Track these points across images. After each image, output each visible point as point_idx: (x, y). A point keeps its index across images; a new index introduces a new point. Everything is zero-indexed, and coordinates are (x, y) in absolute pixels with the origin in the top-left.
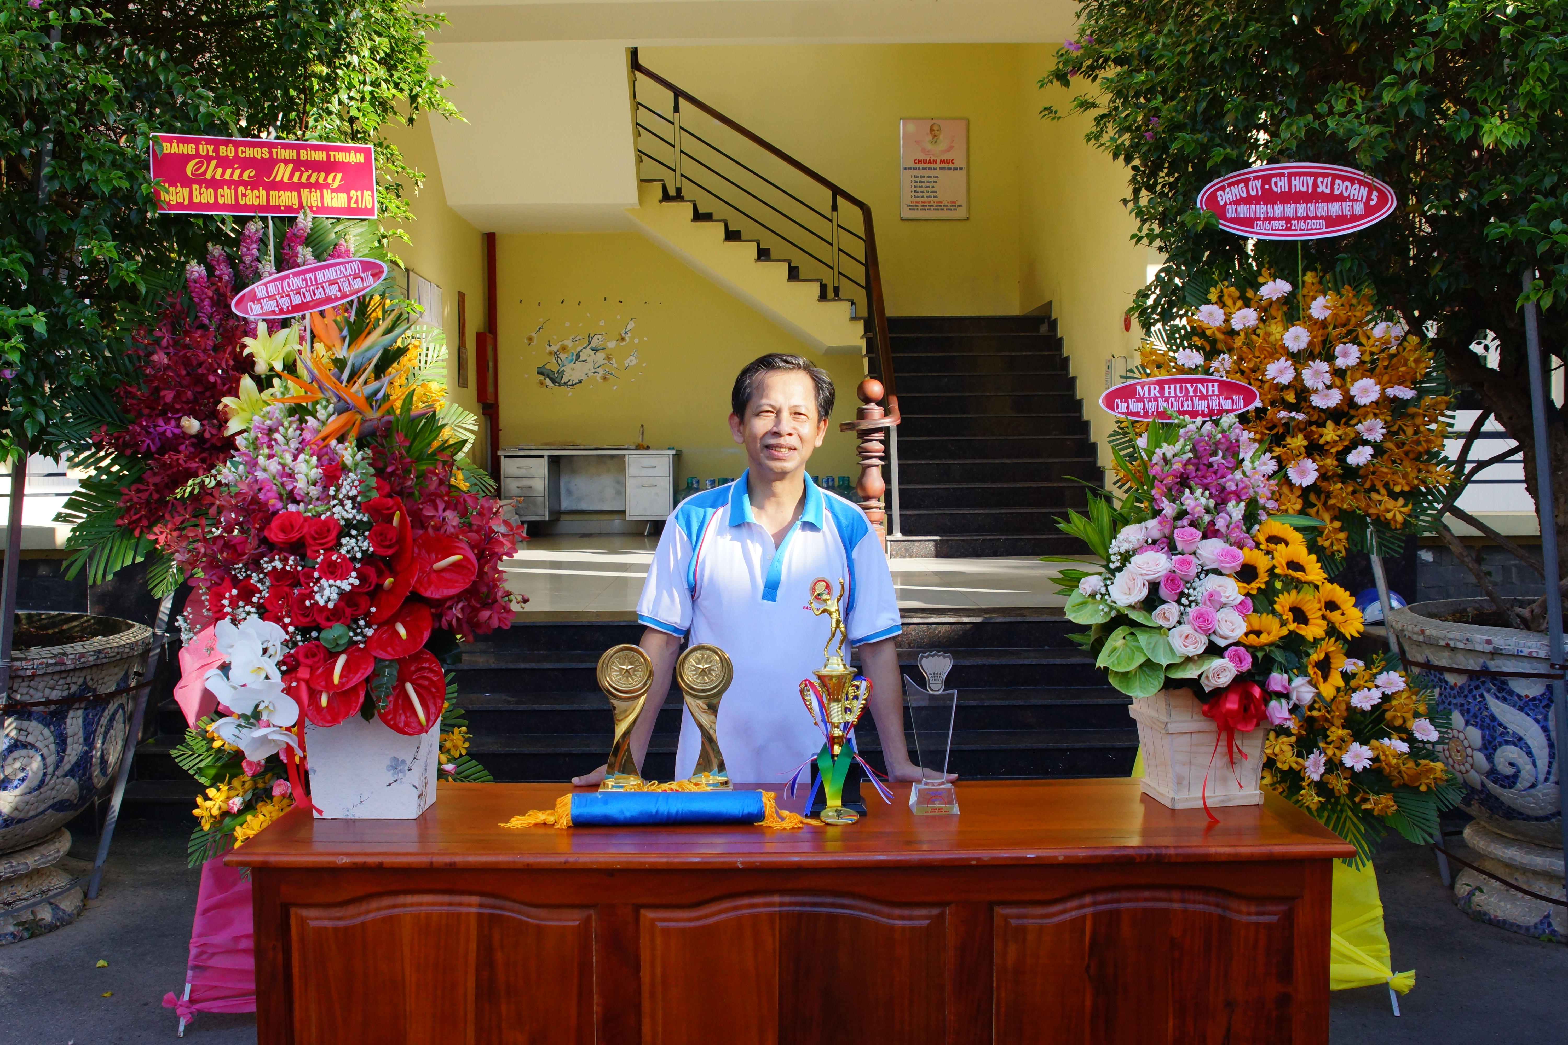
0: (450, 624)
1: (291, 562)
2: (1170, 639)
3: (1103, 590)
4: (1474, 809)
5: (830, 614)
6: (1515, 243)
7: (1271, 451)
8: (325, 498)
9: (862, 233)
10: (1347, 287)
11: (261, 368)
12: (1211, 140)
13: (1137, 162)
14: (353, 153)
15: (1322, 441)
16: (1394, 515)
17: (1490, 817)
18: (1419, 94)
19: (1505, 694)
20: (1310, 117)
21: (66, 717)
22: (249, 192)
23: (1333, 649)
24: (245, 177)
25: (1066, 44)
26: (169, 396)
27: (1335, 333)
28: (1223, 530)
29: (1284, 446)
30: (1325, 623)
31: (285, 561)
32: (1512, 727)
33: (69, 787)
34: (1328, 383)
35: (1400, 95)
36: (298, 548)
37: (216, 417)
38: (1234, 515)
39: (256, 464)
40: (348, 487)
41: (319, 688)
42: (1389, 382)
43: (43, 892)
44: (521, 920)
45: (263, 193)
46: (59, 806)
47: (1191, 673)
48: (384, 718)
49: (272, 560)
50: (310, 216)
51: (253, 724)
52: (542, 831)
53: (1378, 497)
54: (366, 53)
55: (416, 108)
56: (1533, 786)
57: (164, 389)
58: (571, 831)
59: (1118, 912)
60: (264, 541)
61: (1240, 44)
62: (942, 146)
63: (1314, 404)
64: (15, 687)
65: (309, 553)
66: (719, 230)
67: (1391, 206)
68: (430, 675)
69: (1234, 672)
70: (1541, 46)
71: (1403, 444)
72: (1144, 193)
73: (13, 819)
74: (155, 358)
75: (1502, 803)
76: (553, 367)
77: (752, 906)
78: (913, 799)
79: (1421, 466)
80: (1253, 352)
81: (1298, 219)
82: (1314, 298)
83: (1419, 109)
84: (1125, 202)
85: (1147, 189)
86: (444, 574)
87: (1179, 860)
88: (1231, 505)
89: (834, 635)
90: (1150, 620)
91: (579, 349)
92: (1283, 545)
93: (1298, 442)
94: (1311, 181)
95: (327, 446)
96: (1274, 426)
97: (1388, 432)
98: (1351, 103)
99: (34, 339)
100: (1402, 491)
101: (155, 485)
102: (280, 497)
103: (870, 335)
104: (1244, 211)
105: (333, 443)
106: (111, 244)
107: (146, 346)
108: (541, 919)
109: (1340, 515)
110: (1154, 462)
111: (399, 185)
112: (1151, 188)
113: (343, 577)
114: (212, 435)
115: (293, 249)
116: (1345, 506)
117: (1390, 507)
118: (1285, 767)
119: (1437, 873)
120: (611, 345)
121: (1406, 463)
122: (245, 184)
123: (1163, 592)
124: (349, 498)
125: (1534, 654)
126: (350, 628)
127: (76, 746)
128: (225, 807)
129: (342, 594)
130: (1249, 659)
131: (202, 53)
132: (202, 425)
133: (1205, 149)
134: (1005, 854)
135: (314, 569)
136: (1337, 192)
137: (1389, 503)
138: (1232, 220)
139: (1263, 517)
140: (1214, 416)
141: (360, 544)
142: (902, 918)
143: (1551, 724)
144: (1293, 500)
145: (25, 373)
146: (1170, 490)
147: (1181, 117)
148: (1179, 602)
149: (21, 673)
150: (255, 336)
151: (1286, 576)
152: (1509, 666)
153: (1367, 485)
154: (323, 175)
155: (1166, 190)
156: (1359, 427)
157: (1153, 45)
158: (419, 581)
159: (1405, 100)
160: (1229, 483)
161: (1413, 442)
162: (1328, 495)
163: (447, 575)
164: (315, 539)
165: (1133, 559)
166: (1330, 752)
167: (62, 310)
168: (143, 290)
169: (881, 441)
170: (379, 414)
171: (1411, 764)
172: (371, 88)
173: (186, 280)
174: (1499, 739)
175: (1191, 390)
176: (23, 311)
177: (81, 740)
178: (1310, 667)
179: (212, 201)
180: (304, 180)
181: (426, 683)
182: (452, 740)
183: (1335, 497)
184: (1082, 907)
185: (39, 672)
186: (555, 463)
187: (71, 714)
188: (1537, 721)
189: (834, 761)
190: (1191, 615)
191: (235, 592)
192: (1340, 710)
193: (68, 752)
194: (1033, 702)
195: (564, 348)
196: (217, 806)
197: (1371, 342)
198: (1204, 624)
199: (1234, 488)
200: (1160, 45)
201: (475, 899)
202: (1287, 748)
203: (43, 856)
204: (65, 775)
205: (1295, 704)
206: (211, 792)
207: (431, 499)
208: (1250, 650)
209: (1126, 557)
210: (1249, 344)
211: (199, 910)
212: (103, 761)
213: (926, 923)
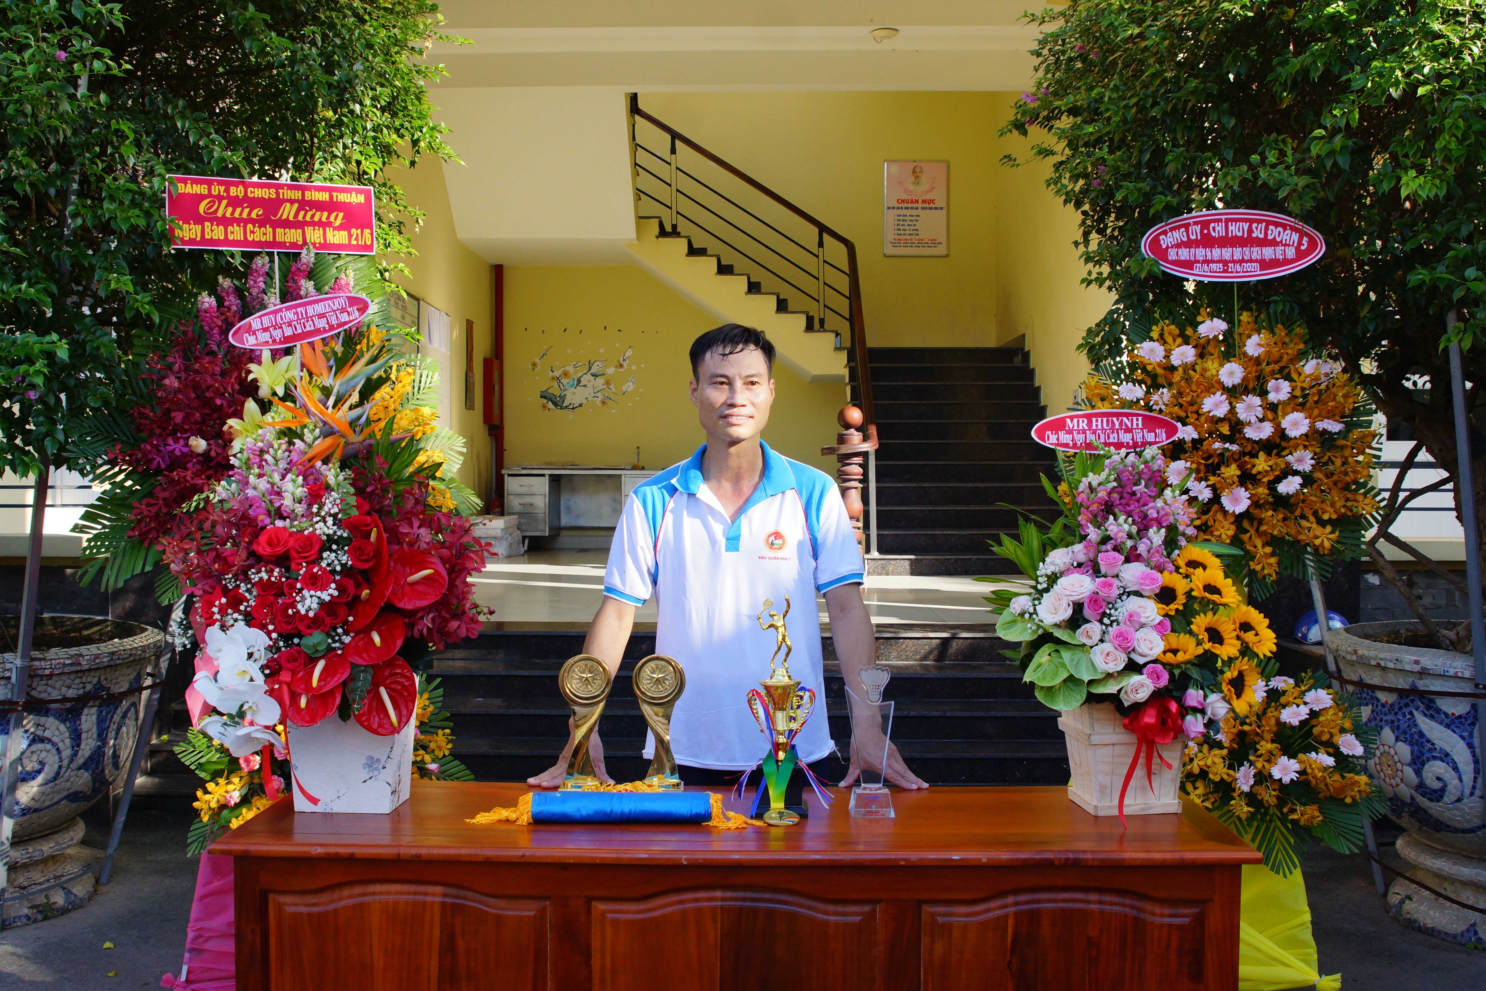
0: (421, 633)
1: (275, 574)
2: (1092, 656)
3: (1031, 610)
4: (1405, 821)
5: (777, 628)
6: (1434, 288)
7: (1207, 480)
8: (309, 515)
9: (846, 269)
10: (1280, 326)
11: (264, 392)
12: (1153, 188)
13: (1086, 207)
14: (354, 193)
15: (1254, 471)
16: (1323, 541)
17: (1420, 829)
18: (1342, 148)
19: (1433, 712)
20: (1245, 168)
21: (81, 714)
22: (257, 229)
23: (1246, 667)
24: (254, 215)
25: (1024, 96)
26: (178, 417)
27: (1268, 369)
28: (1145, 554)
29: (1219, 475)
30: (1238, 643)
31: (270, 572)
32: (1439, 744)
33: (83, 780)
34: (1261, 416)
35: (1327, 148)
36: (283, 560)
37: (221, 438)
38: (1154, 541)
39: (247, 483)
40: (330, 506)
41: (299, 691)
42: (1319, 415)
43: (56, 877)
44: (481, 910)
45: (269, 230)
46: (73, 797)
47: (1111, 688)
48: (358, 719)
49: (259, 572)
50: (313, 251)
51: (238, 723)
52: (504, 827)
53: (1308, 525)
54: (368, 102)
55: (418, 152)
56: (1459, 800)
57: (175, 411)
58: (531, 828)
59: (1038, 911)
60: (252, 554)
61: (1179, 99)
62: (924, 186)
63: (1247, 436)
64: (34, 685)
65: (293, 566)
66: (711, 264)
67: (1321, 251)
68: (403, 680)
69: (1152, 688)
70: (1456, 104)
71: (1332, 474)
72: (1094, 237)
73: (30, 808)
74: (167, 382)
75: (1431, 816)
76: (555, 391)
77: (696, 900)
78: (852, 803)
79: (1349, 495)
80: (1189, 386)
81: (1234, 262)
82: (1249, 337)
83: (1344, 162)
84: (1076, 244)
85: (1097, 232)
86: (416, 587)
87: (1096, 863)
88: (1152, 532)
89: (779, 649)
90: (1074, 638)
91: (580, 375)
92: (1201, 569)
93: (1232, 471)
94: (1246, 226)
95: (313, 466)
96: (1210, 456)
97: (1317, 463)
98: (1282, 154)
99: (55, 363)
100: (1330, 519)
101: (164, 499)
102: (269, 513)
103: (853, 364)
104: (1184, 254)
105: (319, 464)
106: (128, 278)
107: (159, 370)
108: (499, 909)
109: (1273, 541)
110: (1080, 490)
111: (401, 223)
112: (1101, 232)
113: (323, 589)
114: (218, 454)
115: (296, 282)
116: (1275, 532)
117: (1319, 534)
118: (1217, 779)
119: (1373, 883)
120: (611, 371)
121: (1334, 492)
122: (253, 222)
123: (1087, 612)
124: (331, 515)
125: (1460, 675)
126: (329, 635)
127: (90, 741)
128: (222, 801)
129: (322, 604)
130: (1166, 676)
131: (223, 99)
132: (208, 444)
133: (1148, 197)
134: (932, 855)
135: (297, 580)
136: (1270, 237)
137: (1318, 530)
138: (1173, 263)
139: (1183, 542)
140: (1137, 448)
141: (340, 558)
142: (836, 914)
143: (1476, 741)
144: (1227, 527)
145: (47, 395)
146: (1095, 516)
147: (1126, 166)
148: (1101, 621)
149: (40, 672)
150: (259, 363)
151: (1203, 598)
152: (1436, 686)
153: (1298, 513)
154: (326, 214)
155: (1116, 233)
156: (1290, 458)
157: (1100, 99)
158: (393, 593)
159: (1331, 153)
160: (1151, 511)
161: (1340, 472)
162: (1261, 522)
163: (420, 588)
164: (298, 552)
165: (1059, 581)
166: (1259, 765)
167: (82, 337)
168: (157, 320)
169: (860, 465)
170: (361, 438)
171: (1337, 777)
172: (373, 134)
173: (198, 311)
174: (1427, 755)
175: (1117, 424)
176: (47, 339)
177: (95, 736)
178: (1224, 684)
179: (222, 238)
180: (308, 218)
181: (399, 687)
182: (436, 742)
183: (1266, 524)
184: (1005, 906)
185: (56, 672)
186: (556, 481)
187: (86, 711)
188: (1463, 738)
189: (778, 766)
190: (1111, 634)
191: (224, 600)
192: (1269, 724)
193: (82, 746)
194: (993, 714)
195: (566, 374)
196: (215, 799)
197: (1302, 378)
198: (1125, 644)
199: (1155, 515)
200: (1106, 99)
201: (439, 889)
202: (1218, 760)
203: (57, 844)
204: (79, 769)
205: (1210, 719)
206: (211, 786)
207: (407, 517)
208: (1168, 667)
209: (1053, 579)
210: (1188, 380)
211: (197, 896)
212: (116, 756)
213: (858, 918)
